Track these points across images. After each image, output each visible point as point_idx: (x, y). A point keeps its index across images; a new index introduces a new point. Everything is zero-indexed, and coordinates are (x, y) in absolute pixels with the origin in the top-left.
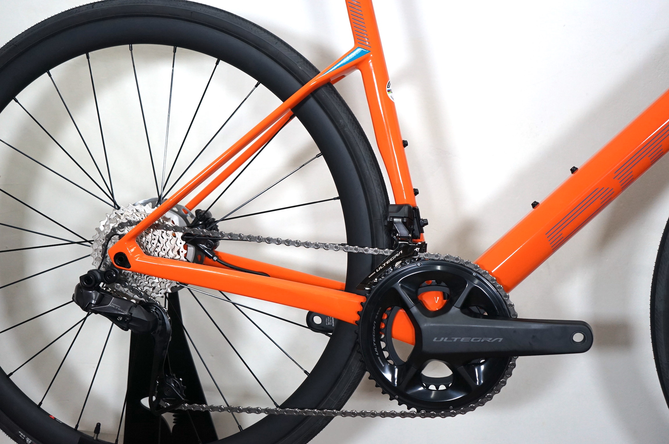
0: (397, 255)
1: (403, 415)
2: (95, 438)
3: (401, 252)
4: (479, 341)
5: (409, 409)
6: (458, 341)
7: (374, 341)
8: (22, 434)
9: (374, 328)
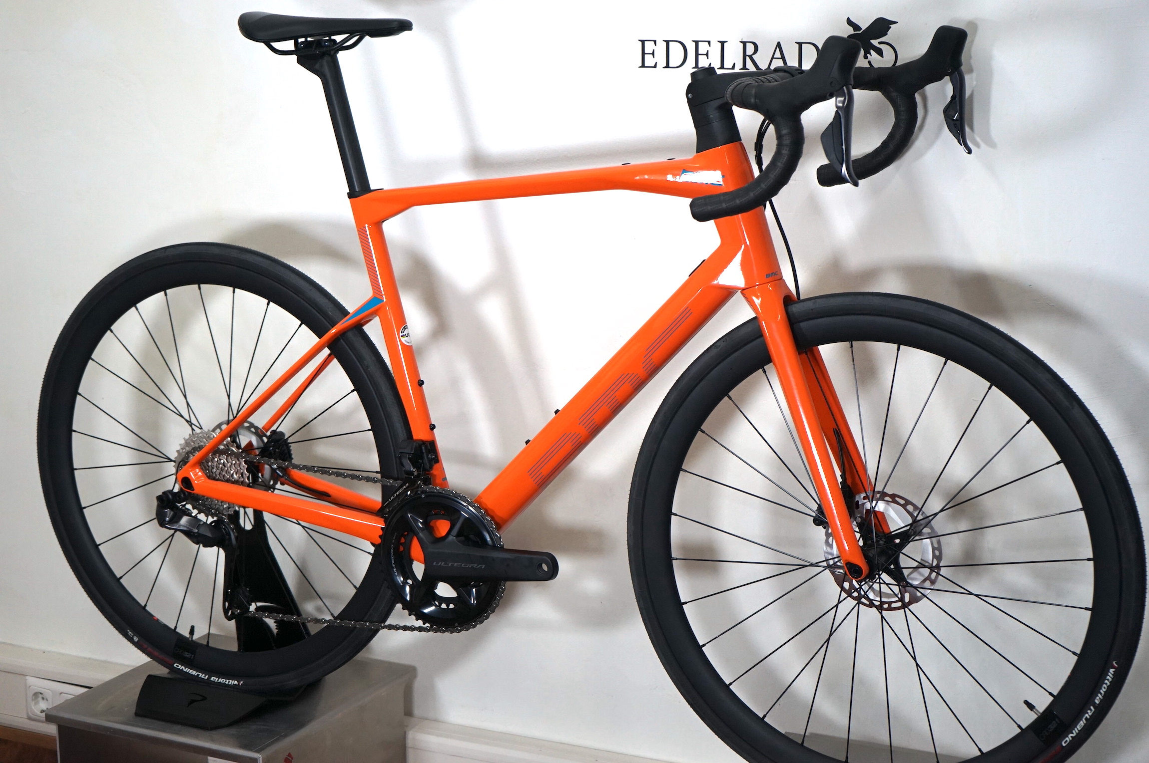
0: (405, 487)
1: (420, 629)
2: (190, 639)
3: (408, 484)
4: (467, 566)
5: (424, 624)
6: (452, 565)
7: (393, 562)
8: (130, 632)
9: (392, 551)
